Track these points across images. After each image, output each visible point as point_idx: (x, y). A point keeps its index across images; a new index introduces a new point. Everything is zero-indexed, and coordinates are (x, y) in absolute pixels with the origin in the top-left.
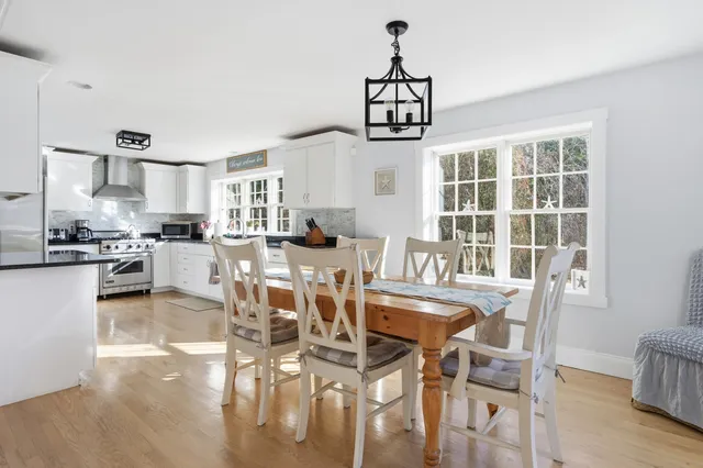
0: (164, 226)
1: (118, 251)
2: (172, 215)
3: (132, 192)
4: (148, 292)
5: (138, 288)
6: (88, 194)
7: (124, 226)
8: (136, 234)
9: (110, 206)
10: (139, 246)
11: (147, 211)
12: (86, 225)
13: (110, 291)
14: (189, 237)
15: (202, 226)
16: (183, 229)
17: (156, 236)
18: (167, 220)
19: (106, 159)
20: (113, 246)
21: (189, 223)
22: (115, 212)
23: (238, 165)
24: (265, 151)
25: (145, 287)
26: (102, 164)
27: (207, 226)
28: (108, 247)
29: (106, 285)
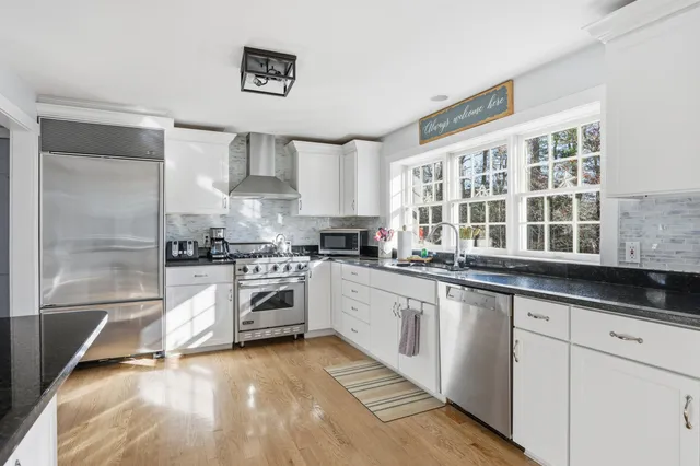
0: (323, 236)
1: (258, 276)
2: (333, 219)
3: (282, 186)
4: (301, 336)
5: (287, 331)
6: (223, 191)
7: (270, 236)
8: (285, 248)
9: (251, 207)
10: (288, 268)
11: (301, 213)
12: (221, 235)
13: (248, 337)
14: (357, 252)
15: (378, 236)
16: (350, 240)
17: (312, 251)
18: (327, 226)
19: (247, 139)
20: (250, 268)
21: (357, 231)
22: (258, 216)
23: (443, 126)
24: (511, 81)
25: (296, 330)
26: (243, 148)
27: (385, 237)
28: (245, 270)
29: (243, 328)
